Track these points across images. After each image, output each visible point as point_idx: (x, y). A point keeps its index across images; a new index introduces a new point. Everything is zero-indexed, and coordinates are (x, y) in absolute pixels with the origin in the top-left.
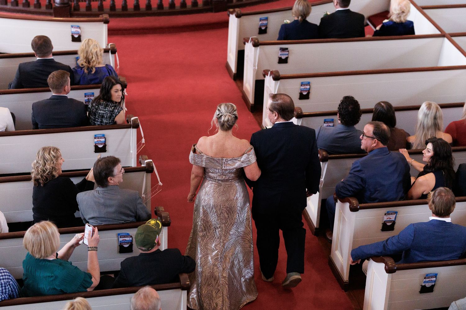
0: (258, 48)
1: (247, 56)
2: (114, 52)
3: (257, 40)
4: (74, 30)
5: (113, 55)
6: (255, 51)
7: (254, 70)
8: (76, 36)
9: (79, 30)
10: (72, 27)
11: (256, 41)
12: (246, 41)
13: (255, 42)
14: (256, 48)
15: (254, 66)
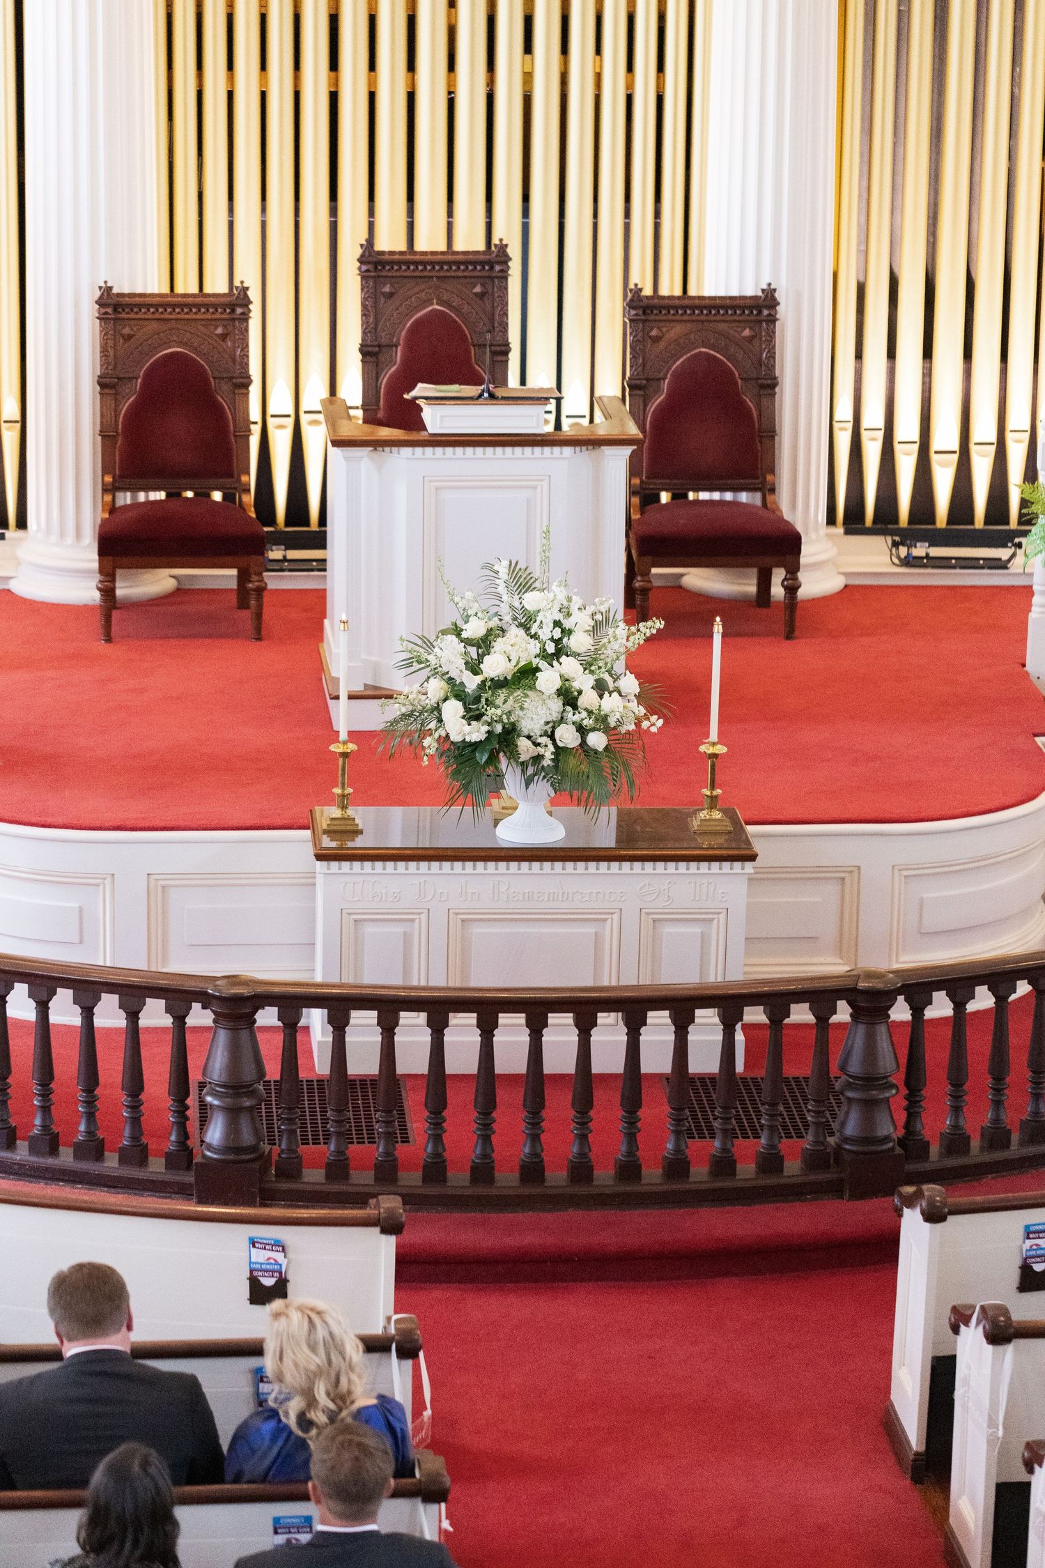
0: (1009, 1350)
1: (966, 1382)
2: (407, 1352)
3: (1004, 1316)
4: (260, 1256)
5: (408, 1364)
6: (997, 1362)
7: (991, 1442)
8: (268, 1282)
9: (279, 1257)
10: (253, 1243)
11: (1002, 1319)
12: (959, 1318)
13: (994, 1323)
14: (1000, 1348)
15: (992, 1423)
